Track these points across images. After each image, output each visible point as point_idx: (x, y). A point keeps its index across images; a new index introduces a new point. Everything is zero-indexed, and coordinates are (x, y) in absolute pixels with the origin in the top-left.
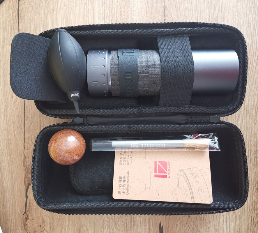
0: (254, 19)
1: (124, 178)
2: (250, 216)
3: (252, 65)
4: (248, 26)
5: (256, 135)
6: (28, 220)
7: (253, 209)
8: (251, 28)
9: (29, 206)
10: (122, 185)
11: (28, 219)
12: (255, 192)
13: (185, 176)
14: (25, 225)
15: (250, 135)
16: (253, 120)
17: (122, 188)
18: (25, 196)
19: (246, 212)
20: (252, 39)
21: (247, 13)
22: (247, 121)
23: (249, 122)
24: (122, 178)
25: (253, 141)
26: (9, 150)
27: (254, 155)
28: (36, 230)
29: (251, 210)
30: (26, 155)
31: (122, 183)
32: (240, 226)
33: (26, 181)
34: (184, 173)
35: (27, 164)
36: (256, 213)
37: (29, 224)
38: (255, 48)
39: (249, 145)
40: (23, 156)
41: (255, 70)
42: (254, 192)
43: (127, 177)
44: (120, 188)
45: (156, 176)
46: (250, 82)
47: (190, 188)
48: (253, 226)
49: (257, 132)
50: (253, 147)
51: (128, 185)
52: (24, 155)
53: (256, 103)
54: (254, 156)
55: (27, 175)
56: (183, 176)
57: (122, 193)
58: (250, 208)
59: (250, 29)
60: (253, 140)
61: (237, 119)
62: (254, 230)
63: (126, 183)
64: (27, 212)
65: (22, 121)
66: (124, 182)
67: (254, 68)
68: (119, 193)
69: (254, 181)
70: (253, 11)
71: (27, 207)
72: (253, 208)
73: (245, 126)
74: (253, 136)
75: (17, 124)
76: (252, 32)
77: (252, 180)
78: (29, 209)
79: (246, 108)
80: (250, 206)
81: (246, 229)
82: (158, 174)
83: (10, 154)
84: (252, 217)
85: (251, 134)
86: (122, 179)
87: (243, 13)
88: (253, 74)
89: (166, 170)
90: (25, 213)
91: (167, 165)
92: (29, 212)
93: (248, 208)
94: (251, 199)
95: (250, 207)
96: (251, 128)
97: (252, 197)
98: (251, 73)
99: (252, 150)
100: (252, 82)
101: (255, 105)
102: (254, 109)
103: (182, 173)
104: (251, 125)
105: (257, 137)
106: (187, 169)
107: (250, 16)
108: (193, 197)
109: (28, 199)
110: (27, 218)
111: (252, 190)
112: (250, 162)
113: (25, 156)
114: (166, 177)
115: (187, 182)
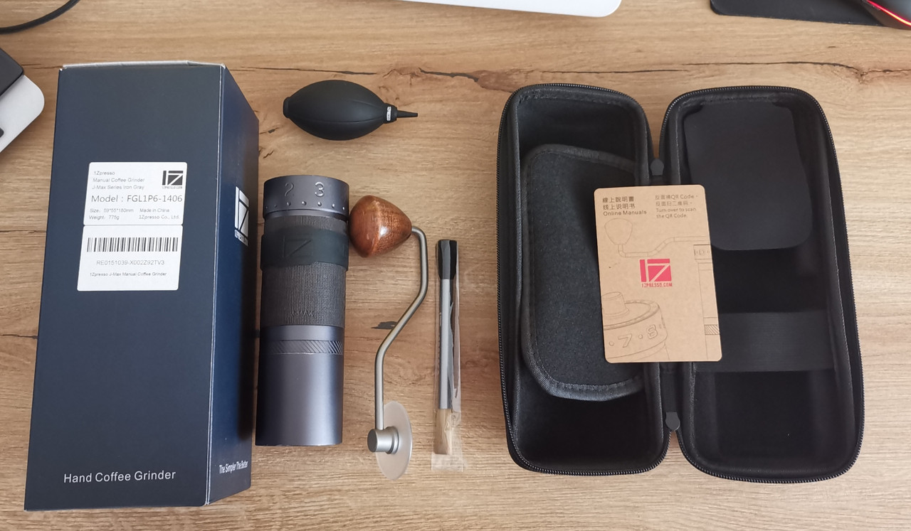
0: (827, 525)
1: (632, 205)
2: (414, 511)
3: (730, 520)
4: (811, 513)
5: (584, 526)
6: (409, 77)
7: (428, 519)
8: (807, 519)
9: (436, 79)
10: (619, 203)
11: (412, 77)
12: (464, 523)
13: (649, 314)
14: (401, 71)
15: (585, 513)
16: (615, 521)
17: (615, 204)
18: (455, 71)
19: (421, 503)
20: (784, 521)
21: (838, 509)
22: (612, 507)
23: (610, 512)
24: (632, 202)
25: (571, 519)
26: (540, 45)
27: (541, 520)
28: (390, 90)
29: (425, 515)
30: (532, 74)
31: (622, 203)
32: (393, 490)
33: (483, 74)
34: (655, 313)
35: (514, 77)
36: (419, 524)
37: (401, 77)
38: (765, 526)
39: (561, 511)
40: (528, 69)
41: (720, 526)
42: (465, 521)
43: (634, 210)
44: (615, 201)
45: (642, 262)
46: (694, 514)
47: (628, 324)
48: (391, 519)
49: (591, 529)
50: (559, 520)
51: (620, 213)
52: (532, 71)
53: (652, 526)
54: (539, 520)
55: (494, 75)
56: (649, 311)
57: (605, 204)
58: (430, 512)
59: (806, 517)
60: (574, 519)
61: (615, 486)
62: (385, 521)
63: (623, 209)
64: (424, 76)
65: (594, 67)
66: (625, 206)
67: (725, 525)
68: (605, 200)
69: (488, 521)
70: (844, 522)
71: (435, 76)
72: (431, 518)
73: (601, 502)
74: (582, 520)
75: (589, 58)
76: (799, 520)
77: (488, 516)
78: (431, 79)
79: (640, 505)
80: (435, 512)
81: (387, 504)
82: (647, 265)
83: (533, 46)
84: (411, 517)
85: (586, 515)
86: (629, 203)
87: (838, 501)
88: (711, 521)
89: (656, 281)
90: (422, 71)
91: (666, 282)
92: (424, 78)
93: (429, 509)
94: (449, 513)
95: (433, 513)
96: (598, 515)
97: (454, 517)
98: (713, 518)
99: (552, 517)
100: (695, 519)
101: (647, 525)
102: (638, 524)
103: (654, 310)
104: (604, 515)
105: (580, 529)
106: (662, 319)
107: (833, 516)
108: (613, 327)
109: (449, 77)
110: (413, 75)
111: (468, 516)
112: (528, 512)
113: (529, 72)
114: (642, 281)
115: (639, 319)
